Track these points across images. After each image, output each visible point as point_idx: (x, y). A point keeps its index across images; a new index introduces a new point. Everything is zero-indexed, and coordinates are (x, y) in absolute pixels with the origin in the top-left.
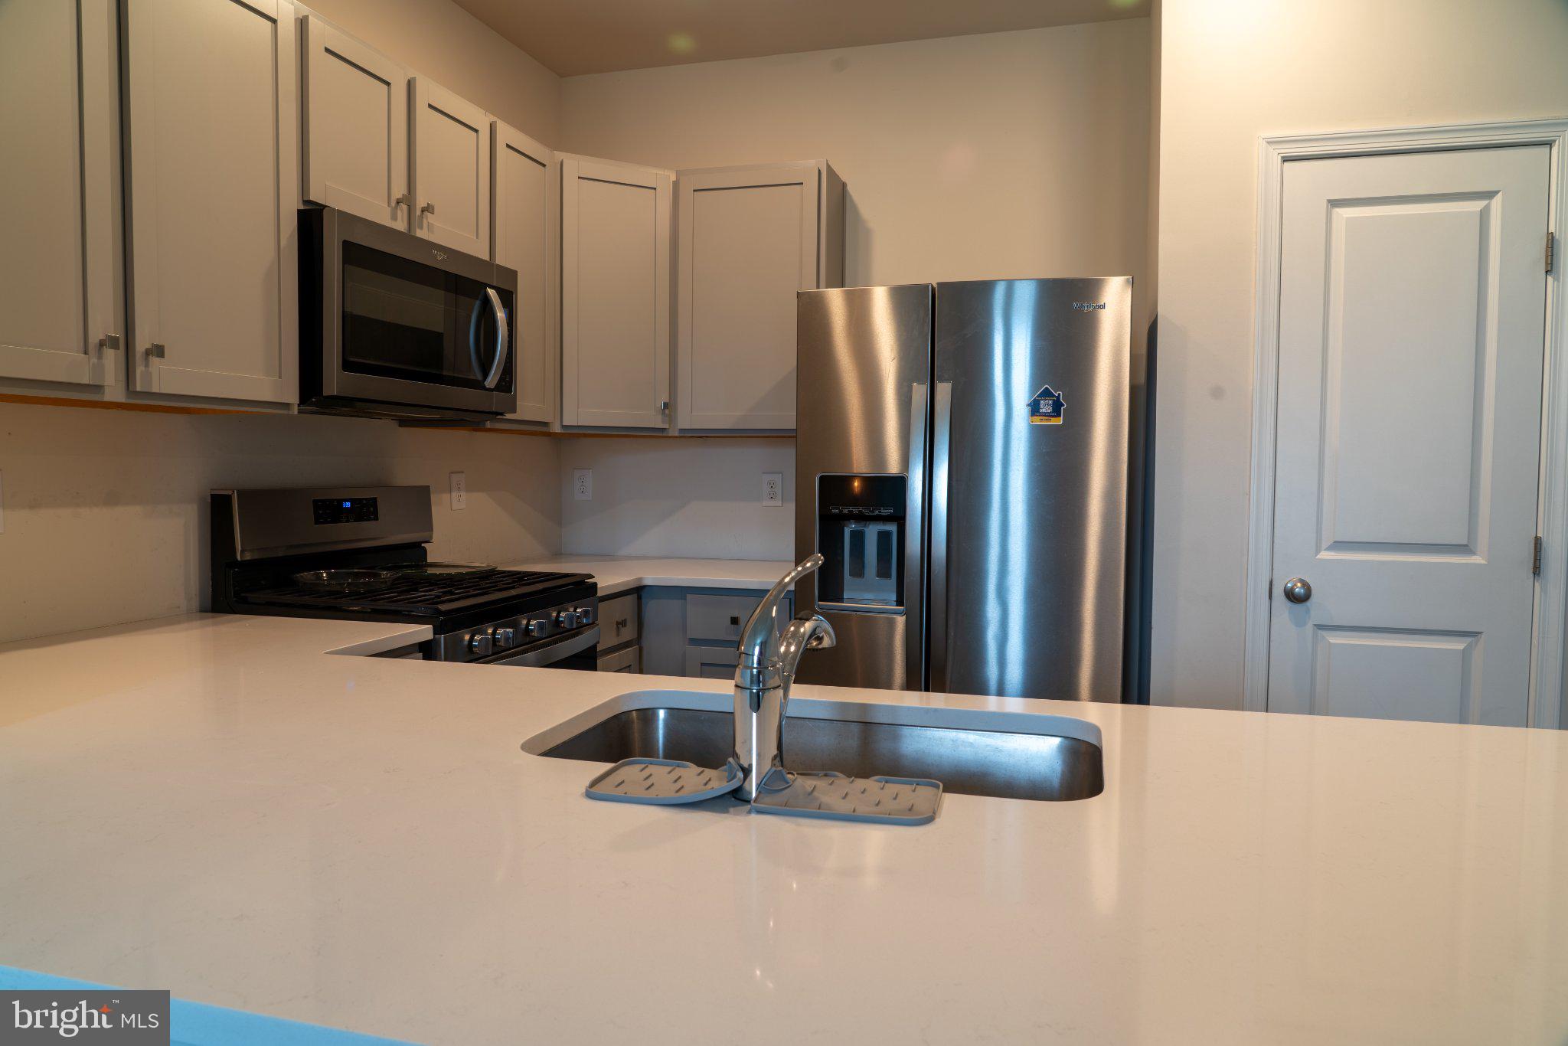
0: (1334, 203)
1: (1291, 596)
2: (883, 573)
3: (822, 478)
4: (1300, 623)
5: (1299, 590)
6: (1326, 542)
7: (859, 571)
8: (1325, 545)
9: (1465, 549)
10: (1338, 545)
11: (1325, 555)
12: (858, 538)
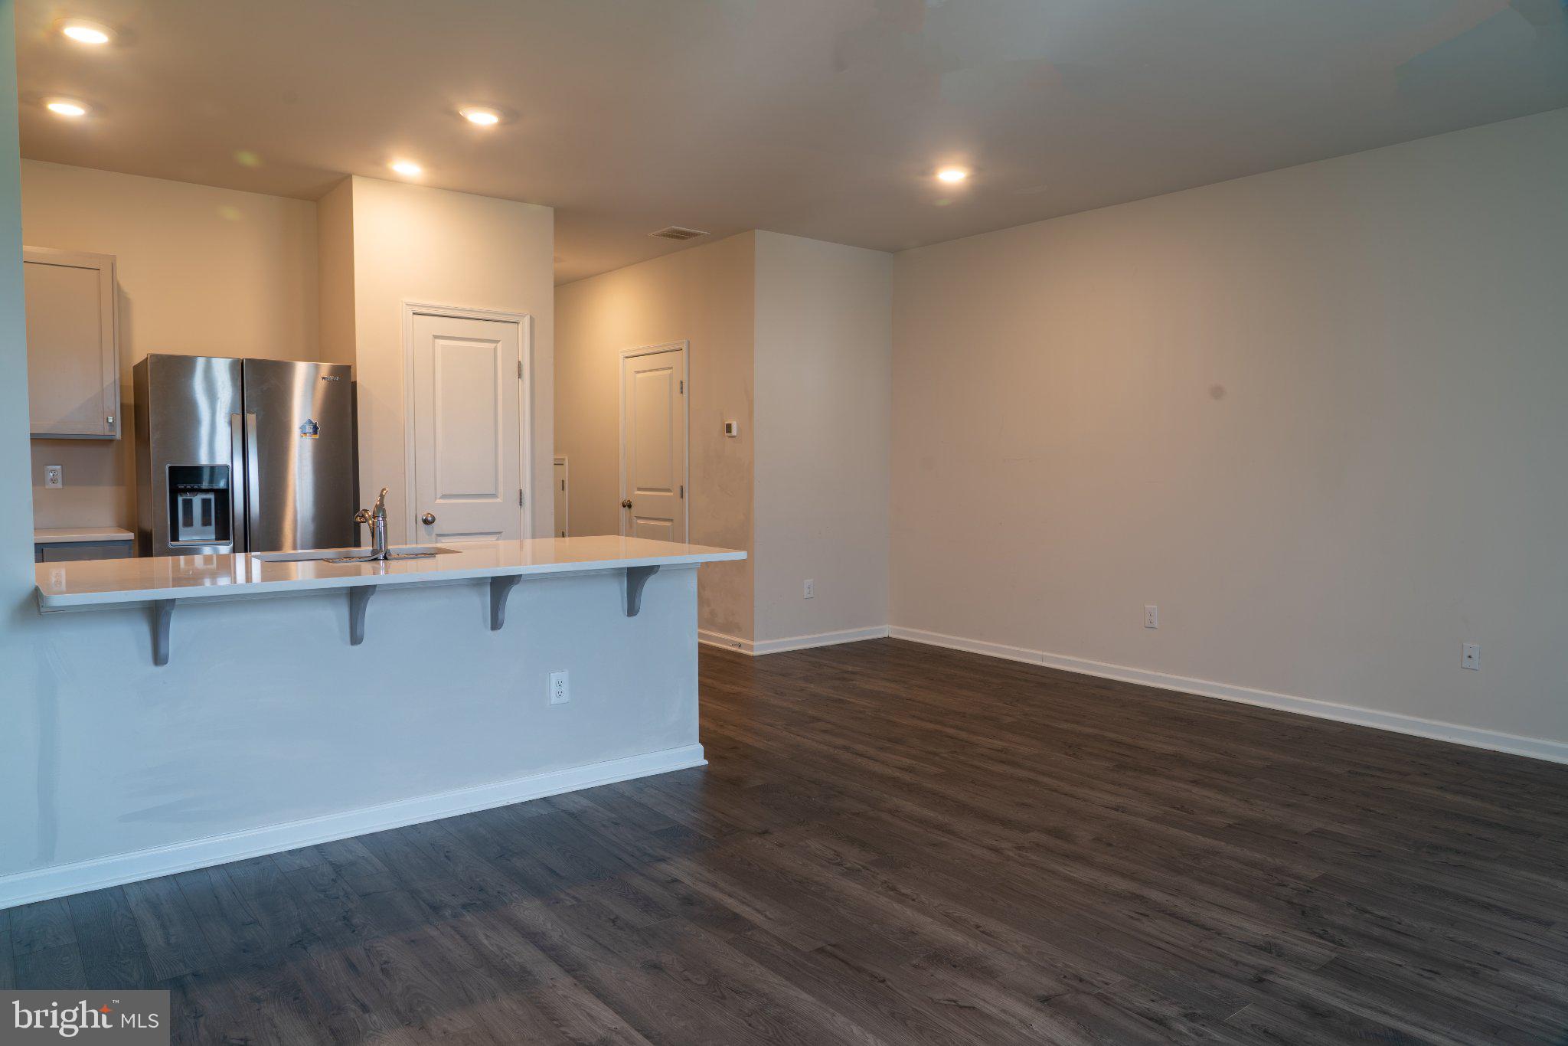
0: (436, 337)
1: (426, 522)
2: (206, 522)
3: (170, 467)
4: (429, 534)
5: (430, 518)
6: (439, 495)
7: (189, 522)
8: (438, 497)
9: (494, 496)
10: (444, 496)
11: (439, 501)
12: (188, 504)
